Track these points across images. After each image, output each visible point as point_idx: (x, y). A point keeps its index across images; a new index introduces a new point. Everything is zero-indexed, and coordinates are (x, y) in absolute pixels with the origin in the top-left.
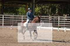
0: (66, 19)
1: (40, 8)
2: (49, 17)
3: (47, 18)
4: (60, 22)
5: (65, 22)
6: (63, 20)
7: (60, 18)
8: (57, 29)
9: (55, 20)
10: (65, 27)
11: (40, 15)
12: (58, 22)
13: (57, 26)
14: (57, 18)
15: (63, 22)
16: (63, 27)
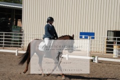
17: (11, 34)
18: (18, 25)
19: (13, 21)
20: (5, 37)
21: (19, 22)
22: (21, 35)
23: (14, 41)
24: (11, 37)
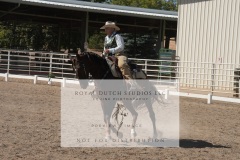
0: (67, 60)
1: (9, 31)
2: (30, 53)
3: (24, 54)
4: (53, 66)
5: (65, 66)
6: (61, 62)
7: (54, 56)
8: (47, 79)
9: (44, 60)
10: (65, 76)
11: (9, 47)
12: (48, 65)
13: (46, 75)
14: (48, 56)
15: (60, 66)
16: (60, 75)
17: (158, 63)
18: (170, 47)
19: (162, 40)
20: (148, 67)
21: (171, 43)
22: (174, 64)
23: (163, 74)
24: (157, 68)
